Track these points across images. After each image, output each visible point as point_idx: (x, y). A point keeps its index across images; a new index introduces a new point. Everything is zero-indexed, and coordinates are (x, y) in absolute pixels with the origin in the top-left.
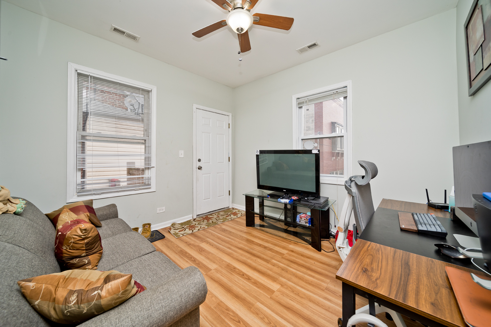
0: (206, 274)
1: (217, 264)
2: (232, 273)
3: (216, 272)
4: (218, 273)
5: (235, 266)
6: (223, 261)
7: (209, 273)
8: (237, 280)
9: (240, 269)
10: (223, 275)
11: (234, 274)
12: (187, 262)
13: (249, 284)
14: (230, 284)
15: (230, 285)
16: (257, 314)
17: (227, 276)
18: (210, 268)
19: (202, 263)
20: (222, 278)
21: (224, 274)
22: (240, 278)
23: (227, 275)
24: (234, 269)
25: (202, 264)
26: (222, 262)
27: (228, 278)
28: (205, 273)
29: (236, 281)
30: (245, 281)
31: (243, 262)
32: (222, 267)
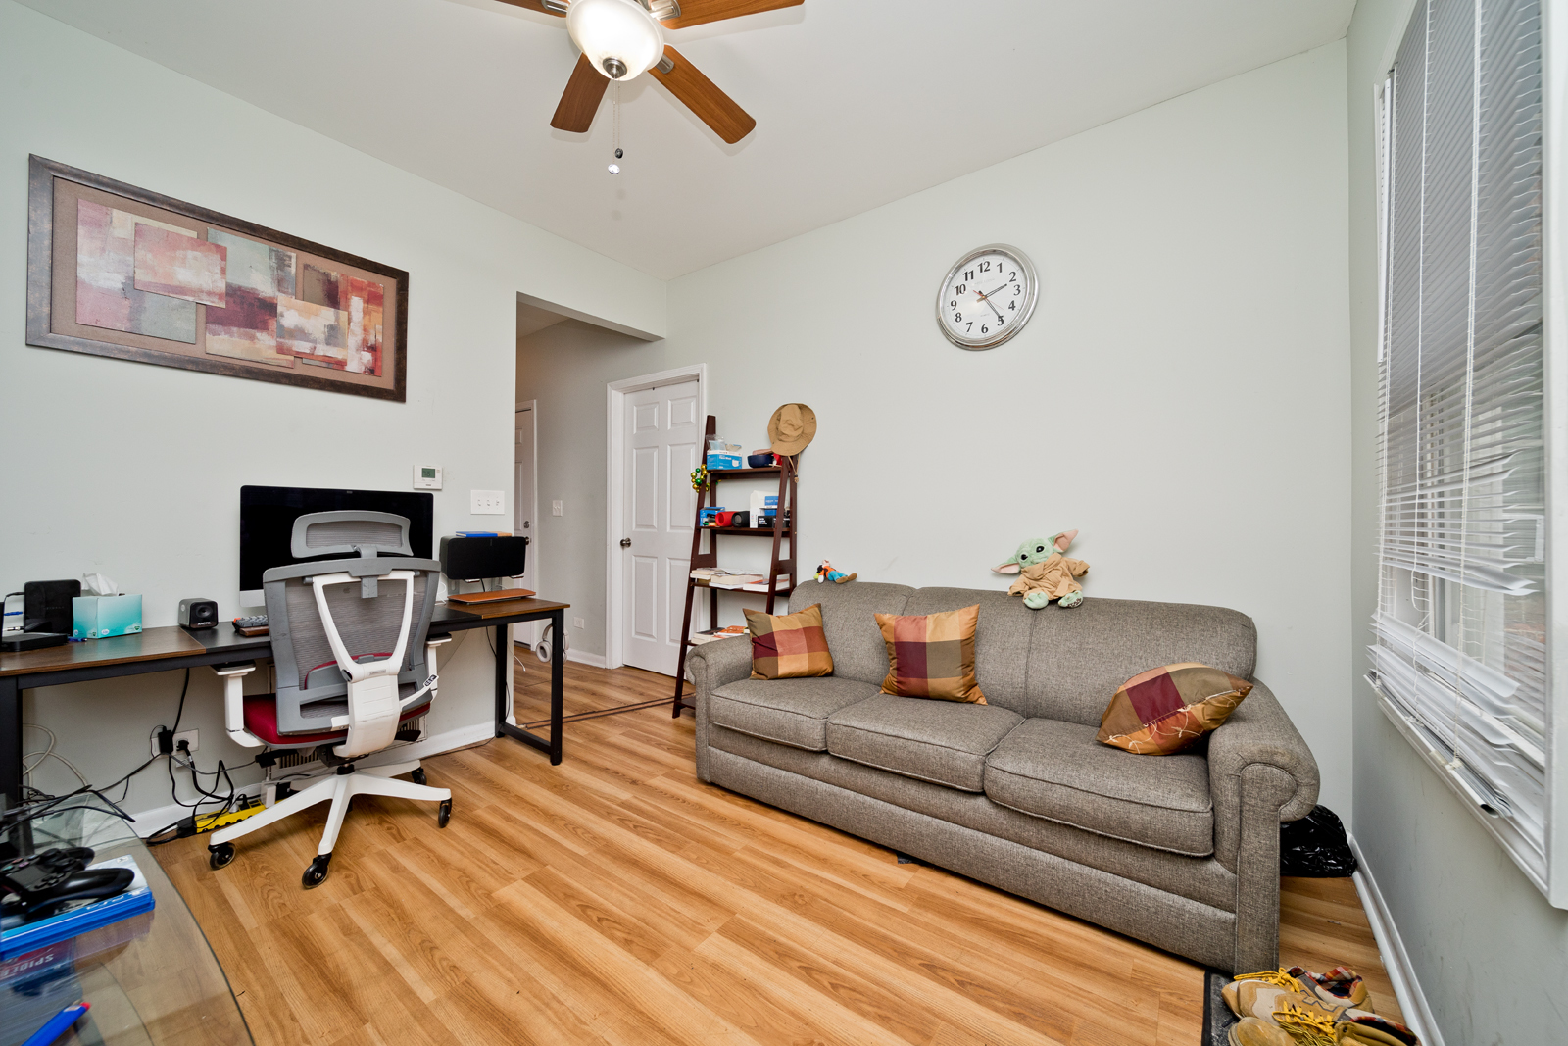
0: (734, 913)
1: (704, 960)
2: (639, 923)
3: (699, 924)
4: (690, 922)
5: (625, 953)
6: (676, 980)
7: (725, 919)
8: (627, 901)
9: (607, 941)
10: (673, 913)
11: (634, 920)
12: (836, 962)
13: (590, 893)
14: (651, 889)
15: (650, 886)
16: (594, 838)
17: (661, 913)
18: (726, 940)
19: (767, 960)
20: (677, 906)
21: (668, 919)
22: (614, 909)
23: (660, 915)
24: (630, 938)
25: (765, 957)
26: (680, 974)
27: (655, 907)
28: (739, 919)
29: (632, 899)
30: (601, 900)
31: (585, 975)
32: (680, 944)
